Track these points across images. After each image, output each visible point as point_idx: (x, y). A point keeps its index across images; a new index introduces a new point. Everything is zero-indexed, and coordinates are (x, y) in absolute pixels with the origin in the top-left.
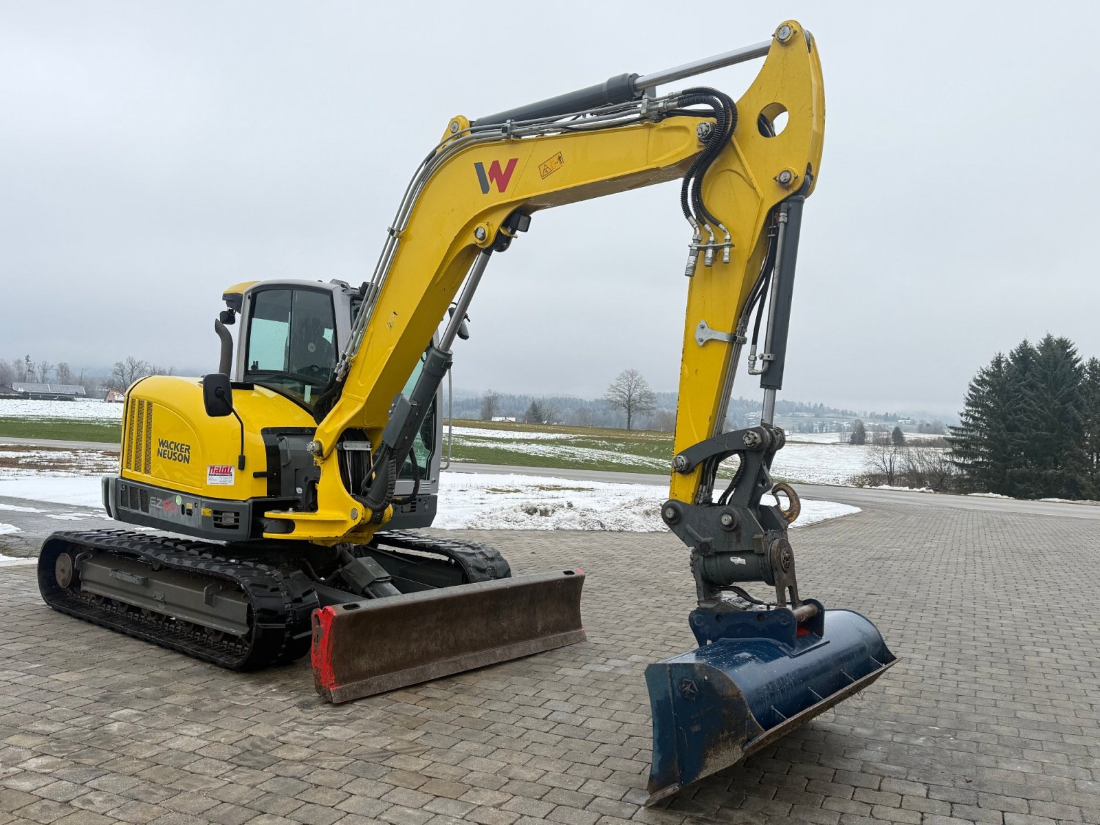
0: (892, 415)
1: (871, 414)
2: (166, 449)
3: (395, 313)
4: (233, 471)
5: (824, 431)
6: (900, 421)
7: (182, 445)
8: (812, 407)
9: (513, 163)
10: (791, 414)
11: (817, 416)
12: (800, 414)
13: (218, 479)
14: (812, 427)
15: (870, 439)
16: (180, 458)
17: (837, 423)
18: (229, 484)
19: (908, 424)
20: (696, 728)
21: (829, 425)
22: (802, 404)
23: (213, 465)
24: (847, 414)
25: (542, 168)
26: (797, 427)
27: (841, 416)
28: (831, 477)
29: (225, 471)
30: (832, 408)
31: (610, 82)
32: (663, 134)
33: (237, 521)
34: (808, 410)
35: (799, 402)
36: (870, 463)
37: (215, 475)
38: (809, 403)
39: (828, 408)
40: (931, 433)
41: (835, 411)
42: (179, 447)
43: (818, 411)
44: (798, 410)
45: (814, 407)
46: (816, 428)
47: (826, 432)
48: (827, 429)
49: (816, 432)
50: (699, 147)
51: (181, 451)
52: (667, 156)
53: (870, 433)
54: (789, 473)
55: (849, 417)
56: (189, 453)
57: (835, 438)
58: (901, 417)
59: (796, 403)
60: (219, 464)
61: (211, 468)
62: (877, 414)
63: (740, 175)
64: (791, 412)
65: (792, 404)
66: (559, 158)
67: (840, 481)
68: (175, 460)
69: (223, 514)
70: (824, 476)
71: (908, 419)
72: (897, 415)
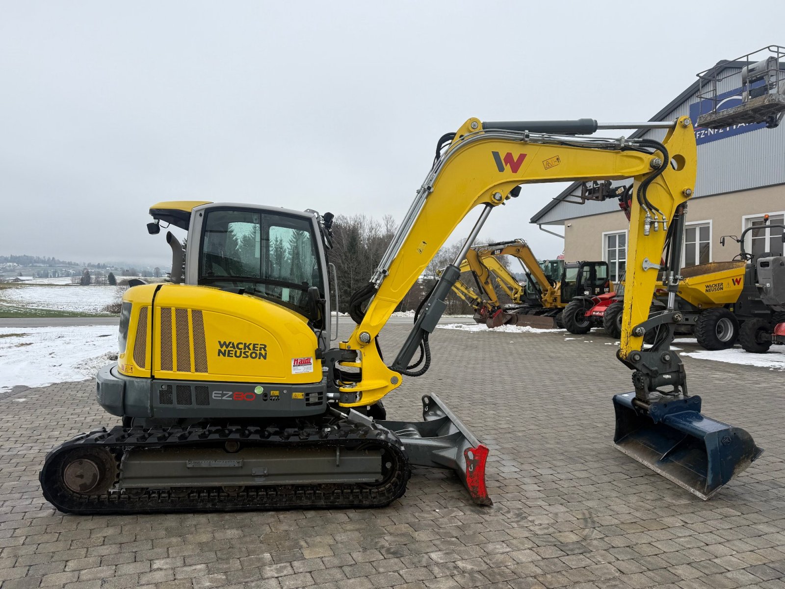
0: (102, 265)
1: (88, 264)
2: (232, 349)
3: (424, 243)
4: (312, 361)
5: (57, 276)
6: (108, 268)
7: (254, 345)
8: (46, 260)
9: (522, 157)
10: (31, 265)
11: (50, 266)
12: (38, 265)
13: (302, 369)
14: (48, 273)
15: (93, 281)
16: (254, 355)
17: (65, 271)
18: (310, 371)
19: (113, 270)
20: (730, 457)
21: (59, 272)
22: (39, 258)
23: (296, 358)
24: (72, 264)
25: (545, 163)
26: (36, 274)
27: (68, 266)
28: (92, 308)
29: (306, 362)
30: (61, 261)
31: (582, 121)
32: (625, 158)
33: (320, 398)
34: (43, 262)
35: (36, 257)
36: (118, 297)
37: (299, 365)
38: (44, 257)
39: (58, 260)
40: (130, 276)
41: (63, 263)
42: (251, 347)
43: (52, 263)
44: (36, 262)
45: (48, 260)
46: (51, 273)
47: (58, 277)
48: (58, 275)
49: (51, 277)
50: (650, 169)
51: (254, 349)
52: (628, 170)
53: (93, 277)
54: (60, 307)
55: (73, 266)
56: (265, 350)
57: (68, 280)
58: (108, 266)
59: (34, 258)
60: (301, 357)
61: (295, 360)
62: (92, 264)
63: (662, 186)
64: (31, 263)
65: (32, 258)
66: (558, 159)
67: (98, 310)
68: (247, 357)
69: (310, 395)
70: (86, 307)
71: (113, 267)
72: (106, 265)
